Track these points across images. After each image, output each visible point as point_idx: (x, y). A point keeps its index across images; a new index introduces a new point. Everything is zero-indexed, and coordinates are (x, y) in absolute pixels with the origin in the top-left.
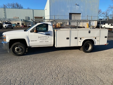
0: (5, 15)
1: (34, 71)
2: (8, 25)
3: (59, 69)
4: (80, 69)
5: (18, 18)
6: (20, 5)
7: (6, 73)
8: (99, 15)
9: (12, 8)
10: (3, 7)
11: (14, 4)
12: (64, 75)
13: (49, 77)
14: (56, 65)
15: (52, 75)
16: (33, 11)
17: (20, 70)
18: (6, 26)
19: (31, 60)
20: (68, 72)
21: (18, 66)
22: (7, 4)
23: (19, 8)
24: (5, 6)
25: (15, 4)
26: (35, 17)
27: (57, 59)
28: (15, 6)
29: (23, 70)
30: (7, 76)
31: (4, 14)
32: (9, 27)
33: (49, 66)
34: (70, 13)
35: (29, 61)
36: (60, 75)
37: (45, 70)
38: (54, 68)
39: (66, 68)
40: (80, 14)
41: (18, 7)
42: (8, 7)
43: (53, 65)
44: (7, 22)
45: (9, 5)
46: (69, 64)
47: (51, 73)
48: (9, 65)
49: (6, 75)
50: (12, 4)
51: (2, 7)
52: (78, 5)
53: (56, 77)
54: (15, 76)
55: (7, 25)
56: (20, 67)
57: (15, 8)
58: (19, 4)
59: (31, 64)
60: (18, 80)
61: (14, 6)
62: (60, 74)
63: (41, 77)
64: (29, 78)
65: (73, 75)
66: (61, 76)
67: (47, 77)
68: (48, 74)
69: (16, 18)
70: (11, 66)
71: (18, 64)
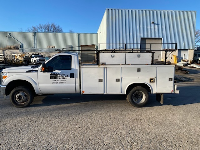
0: (35, 43)
1: (91, 136)
2: (40, 59)
3: (132, 135)
4: (170, 136)
5: (54, 47)
6: (59, 27)
7: (47, 136)
8: (197, 39)
9: (45, 32)
10: (33, 31)
11: (49, 25)
12: (143, 145)
13: (118, 147)
14: (126, 127)
15: (122, 145)
16: (79, 35)
17: (68, 133)
18: (37, 61)
19: (83, 117)
20: (150, 141)
21: (63, 126)
22: (38, 26)
23: (56, 32)
24: (34, 28)
25: (51, 26)
26: (82, 46)
27: (127, 118)
28: (50, 28)
29: (73, 134)
30: (49, 142)
31: (33, 41)
32: (40, 61)
33: (115, 129)
34: (141, 38)
35: (80, 119)
36: (135, 145)
37: (109, 135)
38: (124, 133)
39: (144, 134)
40: (161, 39)
41: (55, 29)
42: (39, 30)
43: (120, 127)
44: (37, 53)
45: (40, 27)
46: (149, 127)
47: (119, 141)
48: (50, 124)
49: (48, 139)
50: (45, 25)
51: (31, 30)
52: (157, 24)
53: (128, 147)
54: (62, 142)
55: (38, 58)
56: (68, 129)
57: (50, 31)
58: (57, 26)
59: (84, 124)
60: (67, 148)
61: (48, 29)
62: (135, 143)
63: (104, 146)
64: (85, 147)
65: (160, 147)
66: (138, 148)
67: (114, 147)
68: (115, 141)
69: (51, 47)
70: (53, 126)
71: (64, 123)
